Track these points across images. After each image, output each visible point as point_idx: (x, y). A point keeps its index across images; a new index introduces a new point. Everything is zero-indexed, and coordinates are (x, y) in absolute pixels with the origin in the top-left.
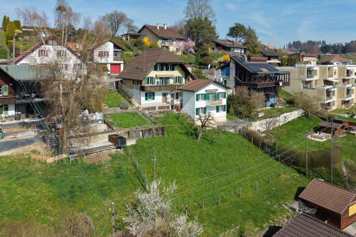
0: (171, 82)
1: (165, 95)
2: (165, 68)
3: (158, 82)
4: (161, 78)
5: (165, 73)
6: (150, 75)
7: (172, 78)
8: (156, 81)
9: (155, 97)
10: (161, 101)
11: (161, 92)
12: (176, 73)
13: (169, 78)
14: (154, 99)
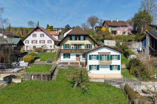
0: (83, 47)
1: (78, 56)
2: (78, 38)
3: (72, 47)
4: (75, 45)
5: (78, 42)
6: (67, 43)
7: (83, 45)
8: (71, 46)
9: (71, 57)
10: (75, 59)
11: (75, 54)
12: (87, 42)
13: (81, 45)
14: (69, 58)
